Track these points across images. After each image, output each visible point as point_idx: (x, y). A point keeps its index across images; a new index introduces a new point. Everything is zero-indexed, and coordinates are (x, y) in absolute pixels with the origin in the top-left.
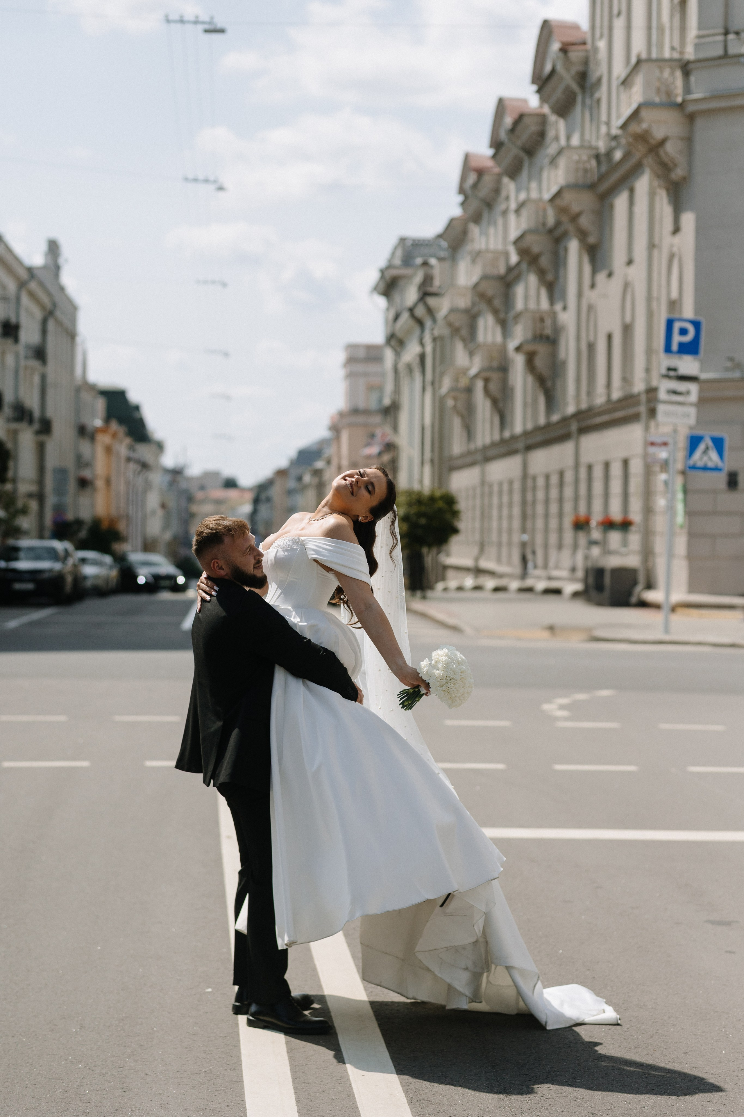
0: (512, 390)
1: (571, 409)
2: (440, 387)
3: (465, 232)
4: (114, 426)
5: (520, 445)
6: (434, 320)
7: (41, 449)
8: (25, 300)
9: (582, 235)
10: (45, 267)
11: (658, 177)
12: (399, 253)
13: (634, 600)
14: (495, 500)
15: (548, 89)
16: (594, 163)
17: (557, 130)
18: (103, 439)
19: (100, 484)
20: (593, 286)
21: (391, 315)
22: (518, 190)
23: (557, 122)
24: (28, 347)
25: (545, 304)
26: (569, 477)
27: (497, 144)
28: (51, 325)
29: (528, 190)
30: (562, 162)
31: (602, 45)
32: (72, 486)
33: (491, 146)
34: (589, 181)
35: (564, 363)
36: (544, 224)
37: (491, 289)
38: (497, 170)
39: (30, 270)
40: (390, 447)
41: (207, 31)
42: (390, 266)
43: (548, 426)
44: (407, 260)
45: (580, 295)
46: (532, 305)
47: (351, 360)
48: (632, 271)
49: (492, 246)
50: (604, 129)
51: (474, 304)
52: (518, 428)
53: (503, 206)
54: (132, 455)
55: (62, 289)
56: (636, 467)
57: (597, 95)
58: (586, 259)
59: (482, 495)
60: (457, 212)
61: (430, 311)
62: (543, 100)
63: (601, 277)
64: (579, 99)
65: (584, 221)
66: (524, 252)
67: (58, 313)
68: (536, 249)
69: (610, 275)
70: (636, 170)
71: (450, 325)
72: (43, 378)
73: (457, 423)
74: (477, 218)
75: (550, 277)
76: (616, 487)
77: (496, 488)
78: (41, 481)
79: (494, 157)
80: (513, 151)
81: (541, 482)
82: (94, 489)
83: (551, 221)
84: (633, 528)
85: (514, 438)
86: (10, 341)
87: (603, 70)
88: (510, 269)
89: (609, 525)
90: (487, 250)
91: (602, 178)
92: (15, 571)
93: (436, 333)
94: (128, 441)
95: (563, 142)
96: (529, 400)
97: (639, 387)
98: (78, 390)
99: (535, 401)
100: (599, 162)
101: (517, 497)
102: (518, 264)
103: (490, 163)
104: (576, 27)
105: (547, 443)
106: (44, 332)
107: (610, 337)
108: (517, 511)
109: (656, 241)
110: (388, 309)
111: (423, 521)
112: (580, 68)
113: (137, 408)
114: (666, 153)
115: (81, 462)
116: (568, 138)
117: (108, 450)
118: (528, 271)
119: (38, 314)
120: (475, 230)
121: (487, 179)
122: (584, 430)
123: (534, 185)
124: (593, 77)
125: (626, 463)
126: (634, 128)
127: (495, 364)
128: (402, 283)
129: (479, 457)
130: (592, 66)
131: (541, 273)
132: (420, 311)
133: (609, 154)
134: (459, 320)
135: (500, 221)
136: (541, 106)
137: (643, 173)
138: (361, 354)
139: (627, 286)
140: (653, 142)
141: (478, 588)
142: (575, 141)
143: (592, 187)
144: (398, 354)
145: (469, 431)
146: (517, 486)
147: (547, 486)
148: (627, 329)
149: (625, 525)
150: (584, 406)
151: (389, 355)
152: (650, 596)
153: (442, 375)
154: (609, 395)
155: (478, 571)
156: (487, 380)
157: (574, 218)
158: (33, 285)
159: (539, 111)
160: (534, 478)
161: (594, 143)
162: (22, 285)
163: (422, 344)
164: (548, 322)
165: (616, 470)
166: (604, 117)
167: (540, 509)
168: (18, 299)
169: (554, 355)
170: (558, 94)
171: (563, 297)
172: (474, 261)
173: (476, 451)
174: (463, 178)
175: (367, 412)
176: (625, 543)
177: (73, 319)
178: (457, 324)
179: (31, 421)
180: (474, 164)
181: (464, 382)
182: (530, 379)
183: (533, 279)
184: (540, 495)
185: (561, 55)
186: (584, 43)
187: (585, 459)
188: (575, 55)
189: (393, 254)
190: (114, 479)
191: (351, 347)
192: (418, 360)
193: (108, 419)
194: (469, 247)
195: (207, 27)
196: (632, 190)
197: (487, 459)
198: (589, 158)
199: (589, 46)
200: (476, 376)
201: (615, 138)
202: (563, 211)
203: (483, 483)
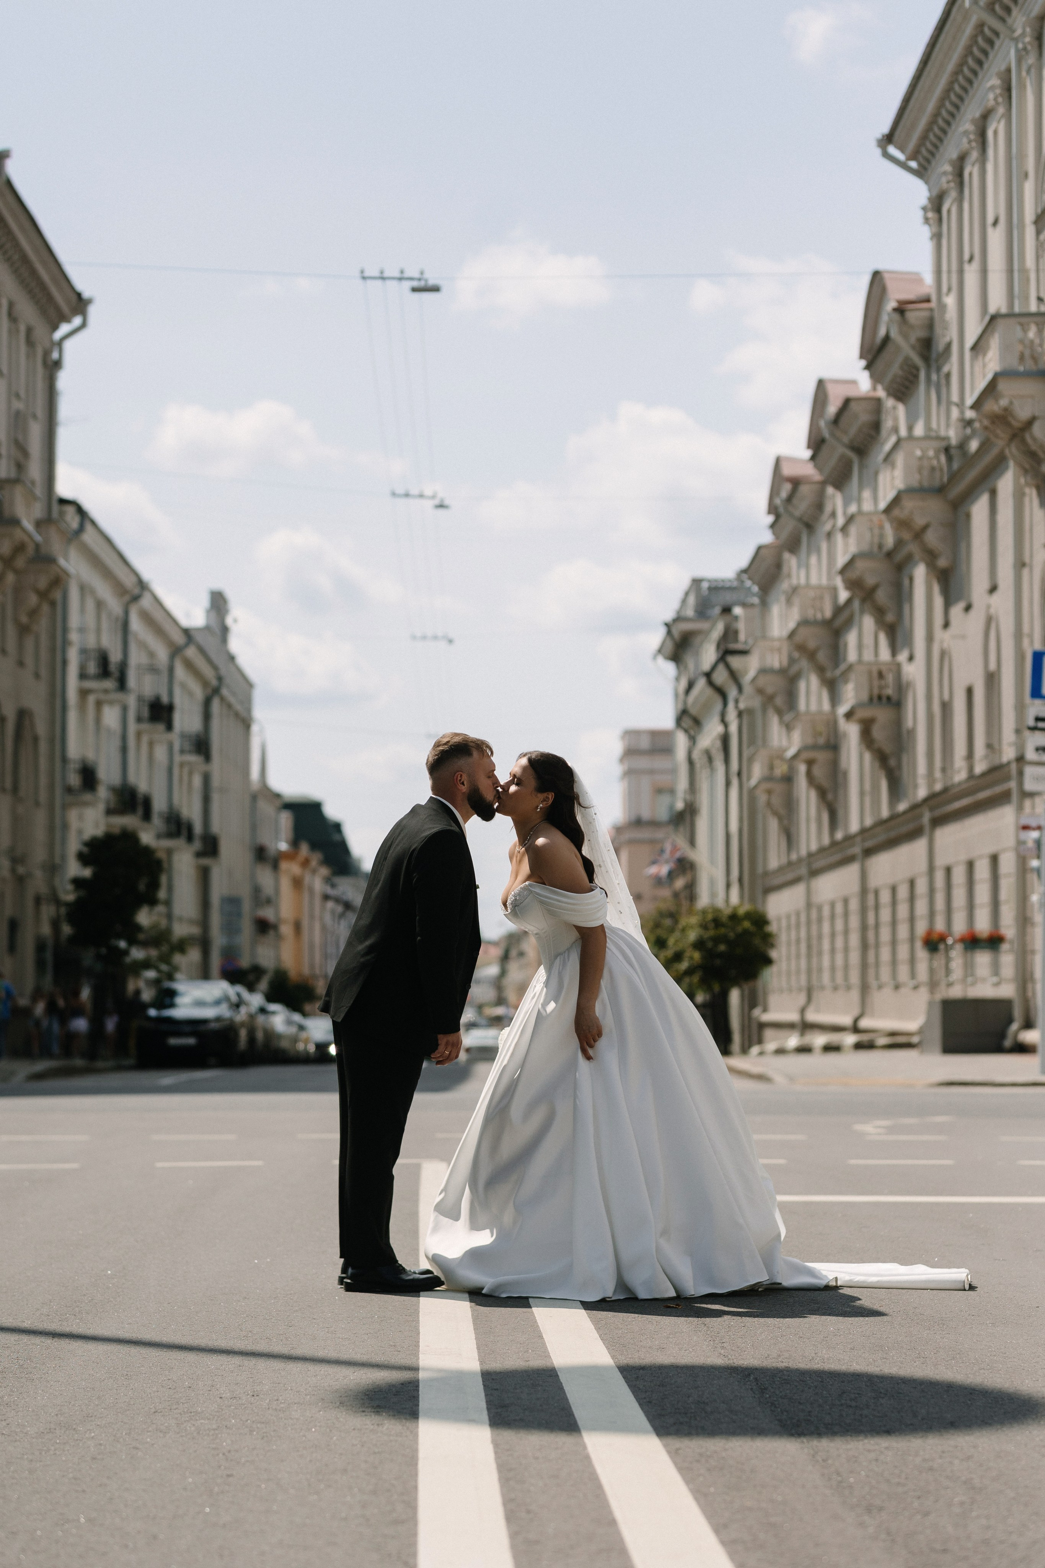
0: (845, 774)
1: (922, 793)
2: (749, 778)
3: (778, 565)
4: (304, 849)
5: (857, 850)
6: (740, 689)
7: (204, 875)
8: (180, 672)
9: (931, 557)
10: (207, 628)
11: (1026, 471)
12: (692, 600)
13: (1008, 1043)
14: (826, 928)
15: (880, 364)
16: (943, 458)
17: (896, 419)
18: (291, 868)
19: (286, 930)
20: (946, 625)
21: (684, 683)
22: (846, 504)
23: (894, 408)
24: (183, 736)
25: (885, 654)
26: (922, 887)
27: (817, 443)
28: (216, 705)
29: (859, 501)
30: (900, 459)
31: (950, 301)
32: (247, 927)
33: (809, 447)
34: (937, 483)
35: (912, 733)
36: (880, 546)
37: (813, 638)
38: (817, 477)
39: (187, 632)
40: (684, 866)
41: (414, 290)
42: (678, 619)
43: (893, 817)
44: (702, 611)
45: (930, 638)
46: (868, 656)
47: (630, 753)
48: (995, 599)
49: (814, 581)
50: (955, 413)
51: (792, 661)
52: (854, 827)
53: (828, 527)
54: (330, 891)
55: (232, 658)
56: (1008, 864)
57: (945, 369)
58: (936, 589)
59: (809, 923)
60: (767, 537)
61: (734, 676)
62: (876, 378)
63: (957, 610)
64: (922, 375)
65: (932, 538)
66: (853, 585)
67: (225, 692)
68: (870, 581)
69: (968, 608)
70: (997, 466)
71: (760, 691)
72: (207, 779)
73: (773, 825)
74: (793, 545)
75: (890, 617)
76: (983, 893)
77: (826, 911)
78: (204, 922)
79: (813, 458)
80: (837, 451)
81: (885, 897)
82: (279, 937)
83: (890, 541)
84: (1005, 947)
85: (849, 839)
86: (161, 727)
87: (953, 334)
88: (838, 610)
89: (972, 942)
90: (808, 586)
91: (954, 477)
92: (170, 1021)
93: (742, 706)
94: (324, 871)
95: (903, 432)
96: (867, 786)
97: (1008, 754)
98: (254, 798)
99: (875, 788)
100: (950, 458)
101: (854, 922)
102: (849, 602)
103: (809, 471)
104: (916, 278)
105: (892, 843)
106: (207, 716)
107: (970, 691)
108: (854, 940)
109: (1027, 560)
110: (677, 679)
111: (722, 948)
112: (922, 334)
113: (337, 827)
114: (1034, 439)
115: (259, 898)
116: (910, 428)
117: (297, 883)
118: (862, 612)
119: (199, 693)
120: (791, 561)
121: (805, 490)
122: (939, 821)
123: (867, 494)
124: (941, 346)
125: (994, 859)
126: (991, 406)
127: (821, 741)
128: (697, 640)
129: (803, 871)
130: (938, 330)
131: (879, 613)
132: (721, 676)
133: (962, 446)
134: (772, 684)
135: (824, 546)
136: (874, 389)
137: (1007, 468)
138: (645, 743)
139: (989, 620)
140: (1016, 424)
141: (804, 1050)
142: (919, 430)
143: (940, 490)
144: (693, 739)
145: (789, 836)
146: (854, 905)
147: (894, 903)
148: (992, 679)
149: (994, 942)
150: (938, 787)
151: (681, 741)
152: (1030, 1036)
153: (751, 760)
154: (971, 768)
155: (806, 1027)
156: (810, 763)
157: (919, 534)
158: (191, 652)
159: (872, 394)
160: (877, 893)
161: (943, 433)
162: (176, 651)
163: (724, 721)
164: (890, 678)
165: (982, 871)
166: (955, 398)
167: (885, 934)
168: (171, 670)
169: (898, 722)
170: (895, 369)
171: (909, 642)
172: (789, 602)
173: (800, 860)
174: (774, 492)
175: (654, 824)
176: (996, 969)
177: (247, 702)
178: (770, 690)
179: (190, 838)
180: (787, 471)
181: (781, 769)
182: (867, 756)
183: (868, 622)
184: (885, 915)
185: (896, 316)
186: (928, 300)
187: (941, 861)
188: (915, 316)
189: (684, 601)
190: (305, 923)
191: (630, 734)
192: (718, 744)
193: (295, 843)
194: (785, 585)
195: (415, 284)
196: (993, 493)
197: (814, 873)
198: (937, 452)
199: (933, 304)
200: (795, 757)
201: (969, 423)
202: (902, 524)
203: (809, 905)
